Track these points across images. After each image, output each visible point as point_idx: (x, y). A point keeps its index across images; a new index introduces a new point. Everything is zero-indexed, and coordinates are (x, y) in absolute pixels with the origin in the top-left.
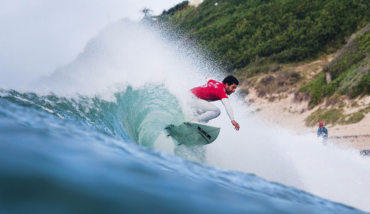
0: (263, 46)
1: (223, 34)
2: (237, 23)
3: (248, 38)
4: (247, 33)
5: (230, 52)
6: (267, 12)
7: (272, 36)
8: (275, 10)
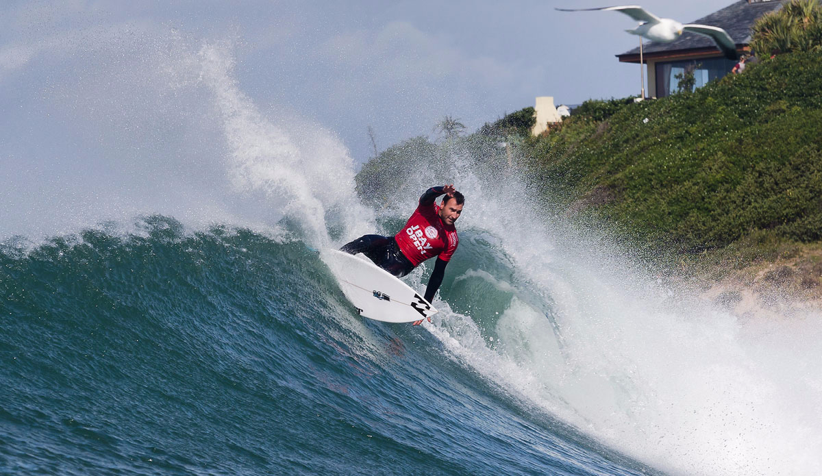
0: (761, 207)
1: (677, 181)
2: (703, 159)
3: (727, 191)
4: (724, 181)
5: (694, 216)
6: (763, 140)
7: (777, 187)
8: (781, 138)
